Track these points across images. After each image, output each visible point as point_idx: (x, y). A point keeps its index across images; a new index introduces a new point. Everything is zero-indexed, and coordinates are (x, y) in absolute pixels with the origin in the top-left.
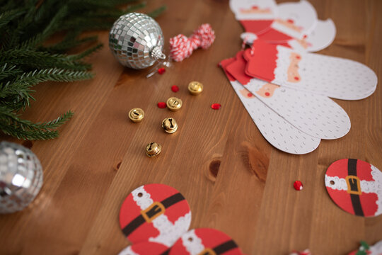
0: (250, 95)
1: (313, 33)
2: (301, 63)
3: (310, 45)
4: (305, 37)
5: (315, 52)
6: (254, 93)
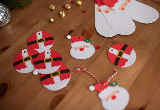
6: (102, 10)
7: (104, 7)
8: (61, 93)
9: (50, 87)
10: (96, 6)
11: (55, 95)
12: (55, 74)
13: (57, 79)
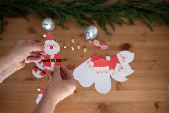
0: (88, 63)
1: (119, 75)
2: (104, 73)
3: (113, 75)
4: (117, 73)
5: (111, 77)
6: (89, 64)
7: (92, 63)
8: (34, 78)
9: (34, 72)
10: (90, 59)
11: (32, 77)
12: (40, 70)
13: (39, 72)
